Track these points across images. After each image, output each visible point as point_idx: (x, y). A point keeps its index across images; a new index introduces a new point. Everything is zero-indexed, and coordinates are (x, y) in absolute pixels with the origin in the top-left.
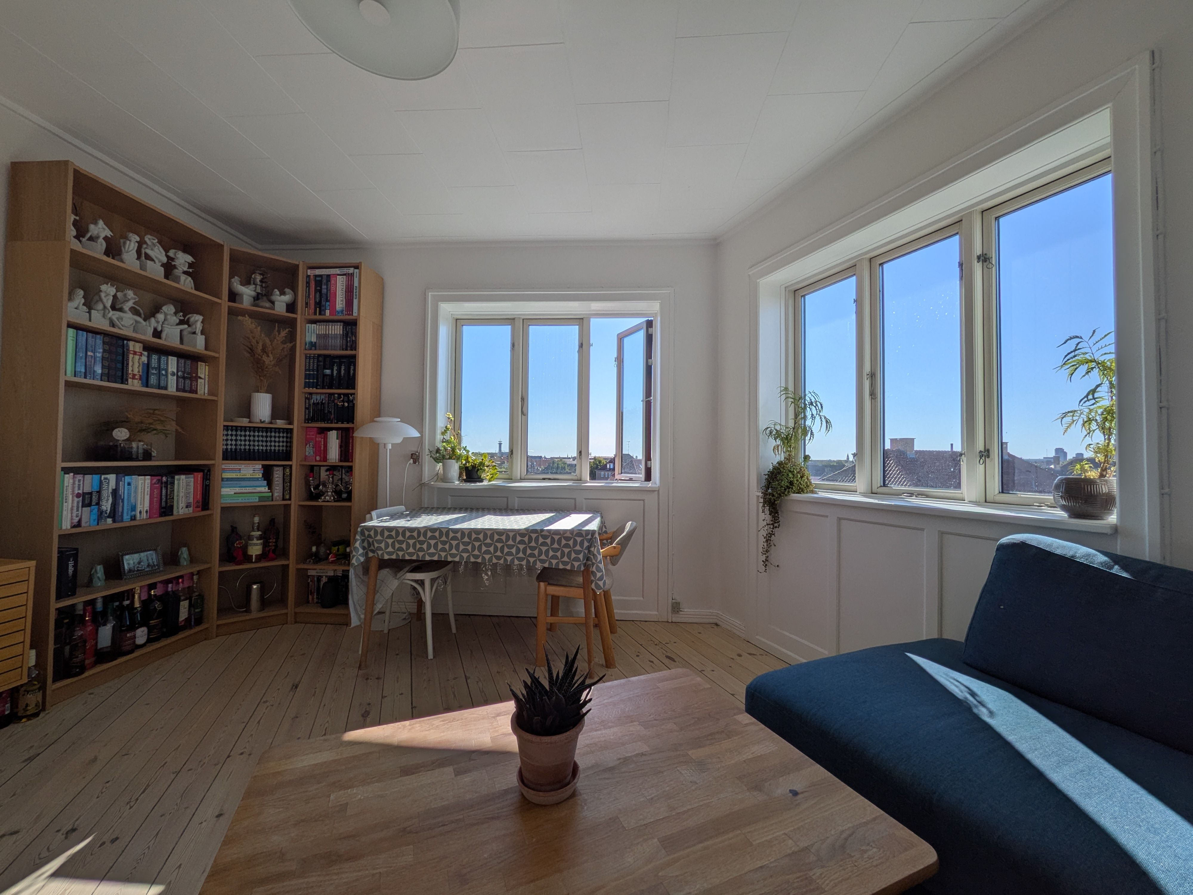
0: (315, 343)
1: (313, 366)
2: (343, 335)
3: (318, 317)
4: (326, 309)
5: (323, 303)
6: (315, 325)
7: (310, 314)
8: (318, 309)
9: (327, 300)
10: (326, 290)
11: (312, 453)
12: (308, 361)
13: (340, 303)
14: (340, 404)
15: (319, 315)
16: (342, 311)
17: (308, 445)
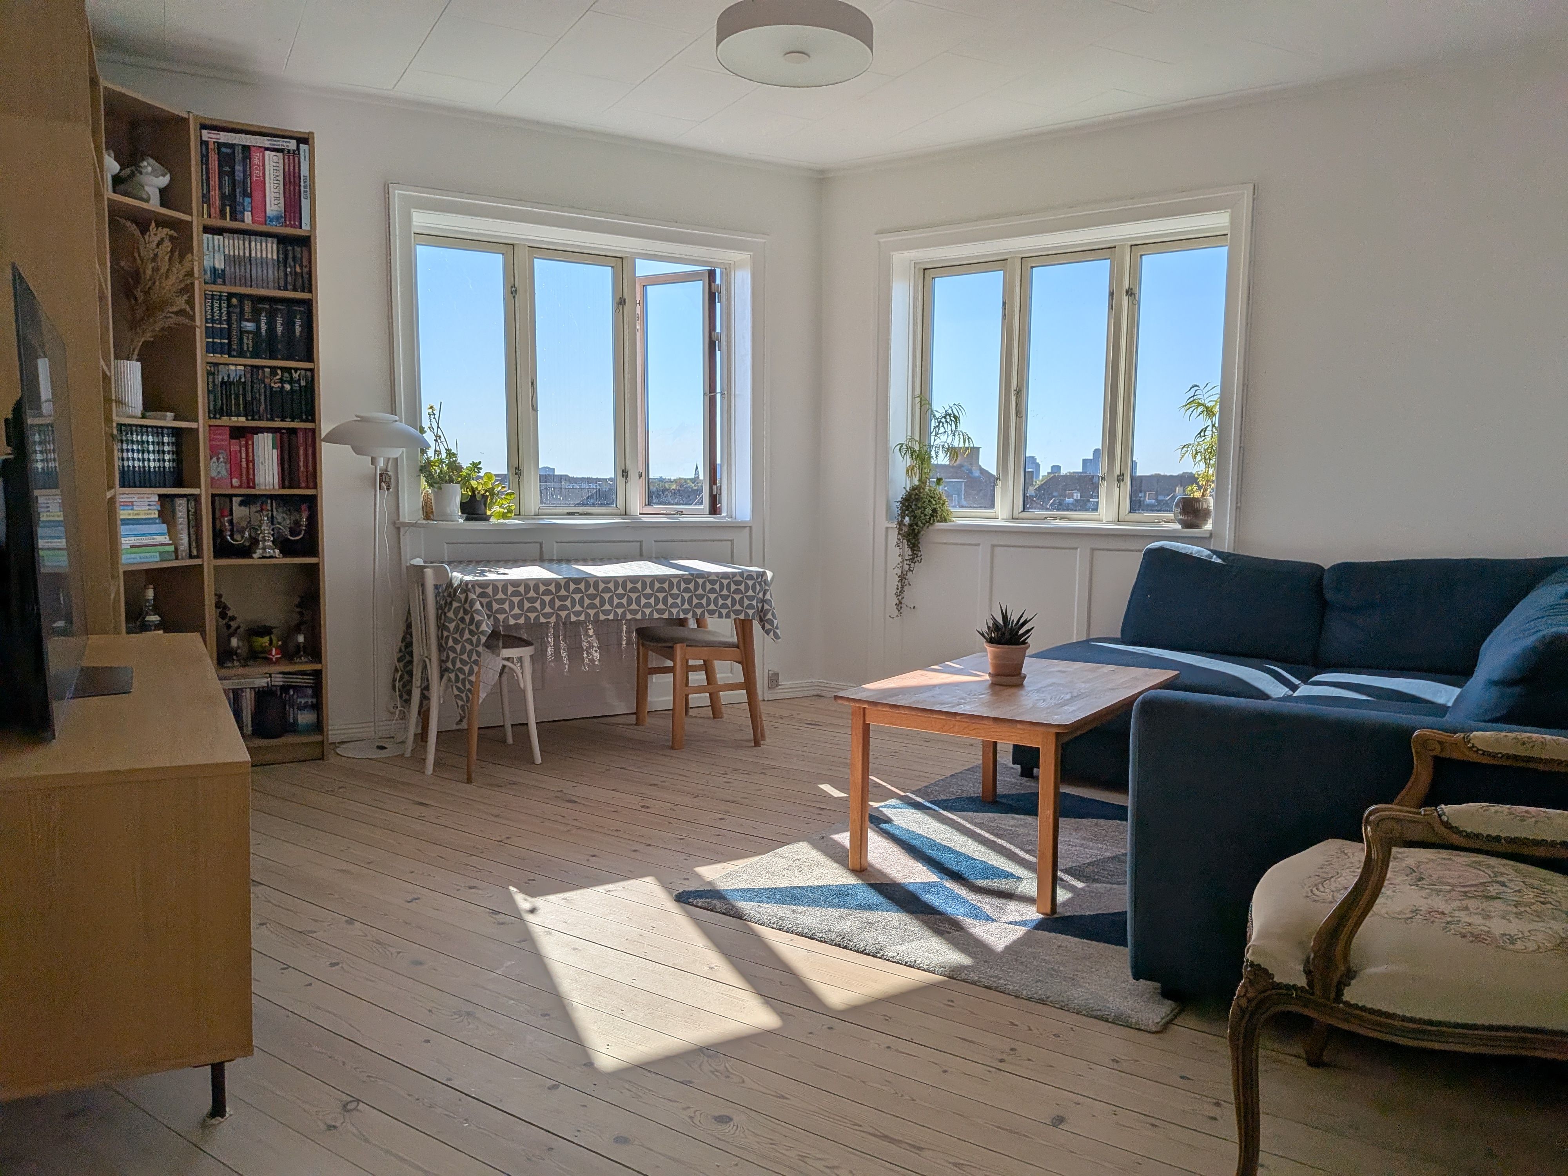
0: (223, 271)
1: (221, 313)
2: (278, 262)
3: (228, 223)
4: (244, 210)
5: (239, 199)
6: (221, 238)
7: (213, 215)
8: (228, 208)
9: (245, 194)
10: (242, 175)
11: (224, 473)
12: (209, 304)
13: (274, 203)
14: (277, 385)
15: (231, 219)
16: (278, 218)
17: (215, 459)
